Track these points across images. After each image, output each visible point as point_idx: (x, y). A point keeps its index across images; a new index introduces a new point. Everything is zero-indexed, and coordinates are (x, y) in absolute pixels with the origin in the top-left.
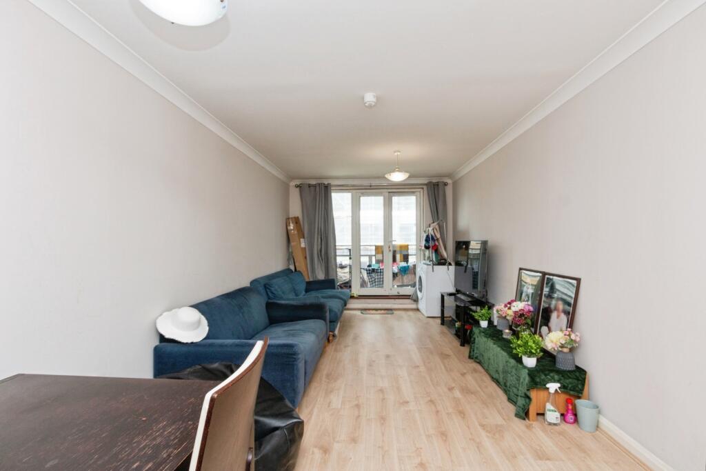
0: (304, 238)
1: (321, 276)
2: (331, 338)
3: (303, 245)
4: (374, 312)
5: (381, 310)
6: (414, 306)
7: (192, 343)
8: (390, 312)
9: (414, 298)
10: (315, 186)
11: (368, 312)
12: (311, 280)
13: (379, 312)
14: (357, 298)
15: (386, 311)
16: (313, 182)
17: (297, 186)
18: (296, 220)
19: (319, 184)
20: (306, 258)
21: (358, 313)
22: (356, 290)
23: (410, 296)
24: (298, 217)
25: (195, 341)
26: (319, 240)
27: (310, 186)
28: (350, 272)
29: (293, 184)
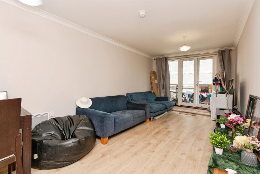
0: (157, 79)
1: (163, 95)
2: (152, 119)
3: (156, 82)
4: (186, 113)
5: (190, 113)
6: (208, 114)
7: (83, 108)
8: (195, 115)
9: (208, 109)
10: (161, 58)
11: (183, 113)
12: (159, 96)
13: (189, 114)
14: (180, 106)
15: (192, 114)
16: (161, 57)
17: (155, 59)
18: (154, 73)
19: (163, 57)
20: (157, 87)
21: (178, 113)
22: (180, 103)
23: (207, 108)
24: (155, 71)
25: (84, 108)
26: (163, 80)
27: (160, 59)
28: (177, 95)
29: (153, 59)
